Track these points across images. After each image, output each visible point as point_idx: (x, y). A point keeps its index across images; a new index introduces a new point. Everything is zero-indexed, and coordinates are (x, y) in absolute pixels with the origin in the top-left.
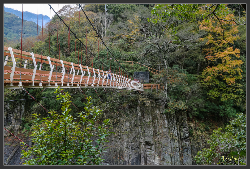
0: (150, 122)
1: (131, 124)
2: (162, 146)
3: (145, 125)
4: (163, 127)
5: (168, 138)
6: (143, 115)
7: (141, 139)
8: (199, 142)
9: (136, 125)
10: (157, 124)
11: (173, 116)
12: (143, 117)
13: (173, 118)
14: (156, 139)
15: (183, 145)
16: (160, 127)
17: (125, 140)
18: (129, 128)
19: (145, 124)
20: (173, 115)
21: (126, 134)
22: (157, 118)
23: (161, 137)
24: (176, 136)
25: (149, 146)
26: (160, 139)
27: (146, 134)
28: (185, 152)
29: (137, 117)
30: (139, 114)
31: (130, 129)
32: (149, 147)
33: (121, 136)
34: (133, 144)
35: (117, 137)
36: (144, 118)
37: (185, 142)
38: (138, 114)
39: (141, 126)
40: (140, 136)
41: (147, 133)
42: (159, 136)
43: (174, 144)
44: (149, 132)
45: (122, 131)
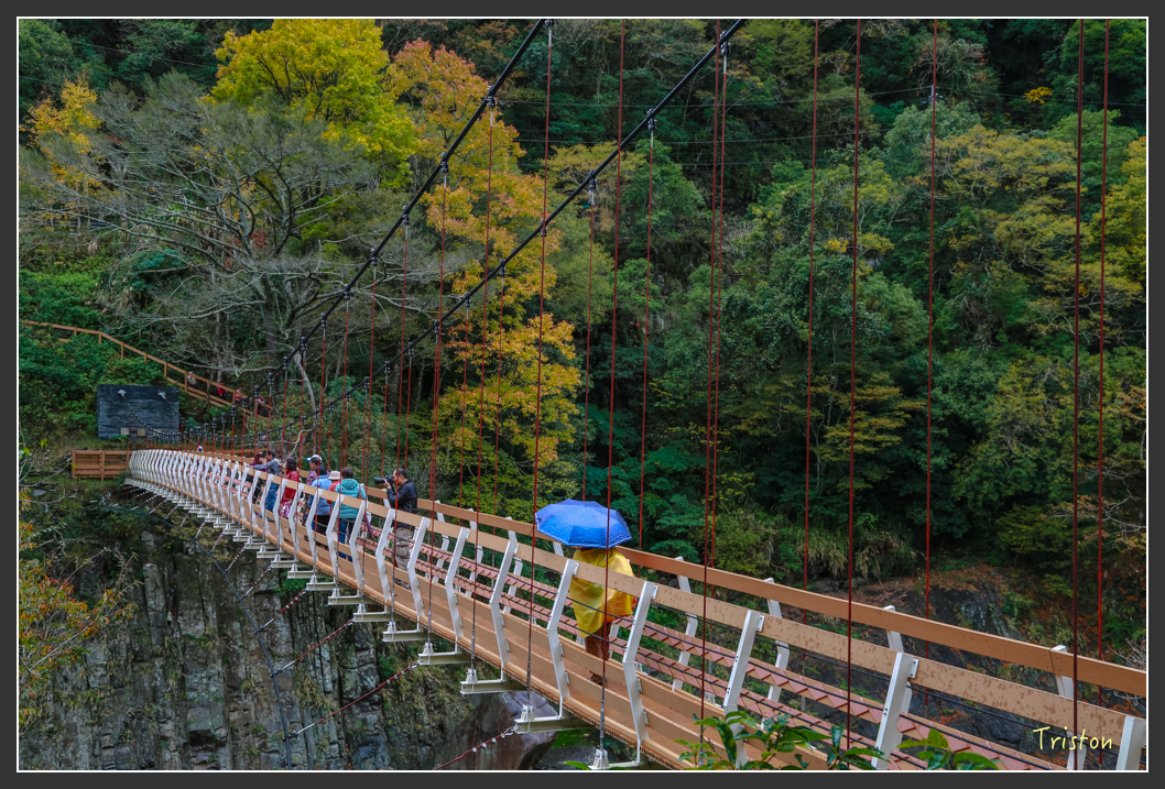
0: (207, 638)
1: (111, 651)
2: (264, 745)
3: (183, 653)
4: (267, 653)
5: (293, 704)
6: (173, 605)
7: (164, 723)
8: (416, 706)
9: (138, 658)
10: (240, 643)
11: (310, 602)
12: (175, 615)
13: (311, 609)
14: (234, 716)
15: (350, 726)
16: (255, 657)
17: (80, 737)
18: (101, 671)
19: (184, 649)
20: (311, 598)
21: (87, 705)
22: (240, 613)
23: (259, 701)
24: (326, 693)
25: (205, 750)
26: (255, 712)
27: (191, 695)
28: (365, 759)
29: (143, 613)
30: (157, 601)
31: (107, 679)
32: (206, 758)
33: (56, 718)
34: (125, 750)
35: (39, 726)
36: (180, 618)
37: (361, 716)
38: (151, 602)
39: (167, 658)
40: (163, 705)
41: (193, 690)
42: (250, 698)
43: (320, 730)
44: (207, 685)
45: (62, 689)
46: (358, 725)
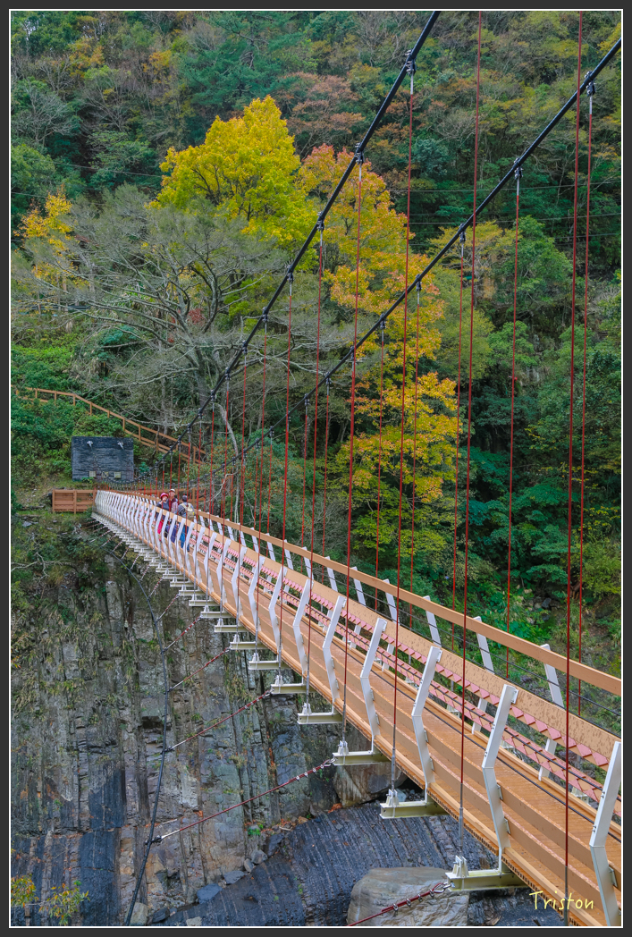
0: (156, 642)
1: (82, 651)
2: (201, 729)
3: (137, 654)
4: (202, 656)
5: (224, 698)
6: (129, 614)
7: (123, 709)
8: (324, 702)
9: (102, 657)
10: (182, 647)
12: (131, 623)
14: (177, 706)
15: (270, 717)
16: (194, 658)
17: (60, 718)
18: (75, 667)
19: (138, 650)
21: (65, 693)
22: (182, 622)
23: (197, 694)
24: (250, 689)
25: (155, 732)
26: (194, 703)
27: (144, 687)
28: (283, 745)
29: (106, 620)
30: (116, 611)
31: (79, 673)
32: (155, 739)
33: (42, 703)
34: (93, 730)
35: (29, 709)
36: (135, 625)
37: (279, 709)
38: (112, 612)
39: (124, 657)
40: (122, 695)
41: (145, 683)
42: (190, 691)
43: (246, 719)
44: (156, 680)
45: (46, 680)
46: (277, 716)
